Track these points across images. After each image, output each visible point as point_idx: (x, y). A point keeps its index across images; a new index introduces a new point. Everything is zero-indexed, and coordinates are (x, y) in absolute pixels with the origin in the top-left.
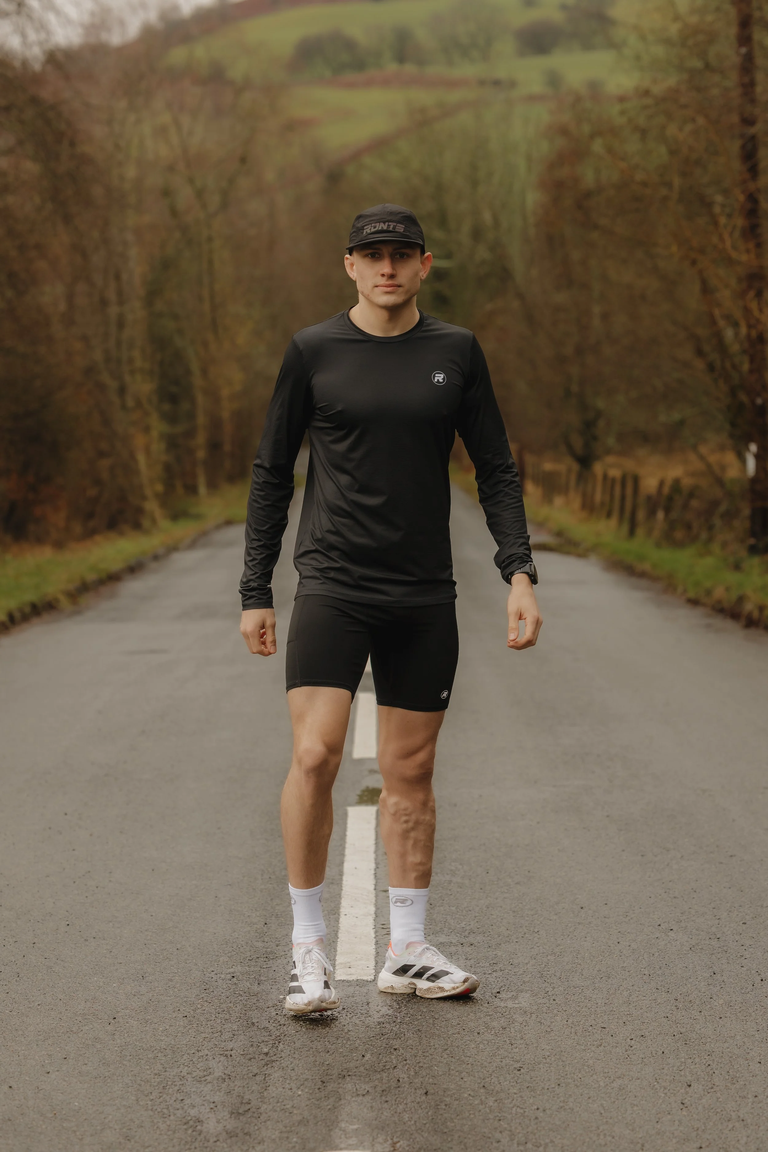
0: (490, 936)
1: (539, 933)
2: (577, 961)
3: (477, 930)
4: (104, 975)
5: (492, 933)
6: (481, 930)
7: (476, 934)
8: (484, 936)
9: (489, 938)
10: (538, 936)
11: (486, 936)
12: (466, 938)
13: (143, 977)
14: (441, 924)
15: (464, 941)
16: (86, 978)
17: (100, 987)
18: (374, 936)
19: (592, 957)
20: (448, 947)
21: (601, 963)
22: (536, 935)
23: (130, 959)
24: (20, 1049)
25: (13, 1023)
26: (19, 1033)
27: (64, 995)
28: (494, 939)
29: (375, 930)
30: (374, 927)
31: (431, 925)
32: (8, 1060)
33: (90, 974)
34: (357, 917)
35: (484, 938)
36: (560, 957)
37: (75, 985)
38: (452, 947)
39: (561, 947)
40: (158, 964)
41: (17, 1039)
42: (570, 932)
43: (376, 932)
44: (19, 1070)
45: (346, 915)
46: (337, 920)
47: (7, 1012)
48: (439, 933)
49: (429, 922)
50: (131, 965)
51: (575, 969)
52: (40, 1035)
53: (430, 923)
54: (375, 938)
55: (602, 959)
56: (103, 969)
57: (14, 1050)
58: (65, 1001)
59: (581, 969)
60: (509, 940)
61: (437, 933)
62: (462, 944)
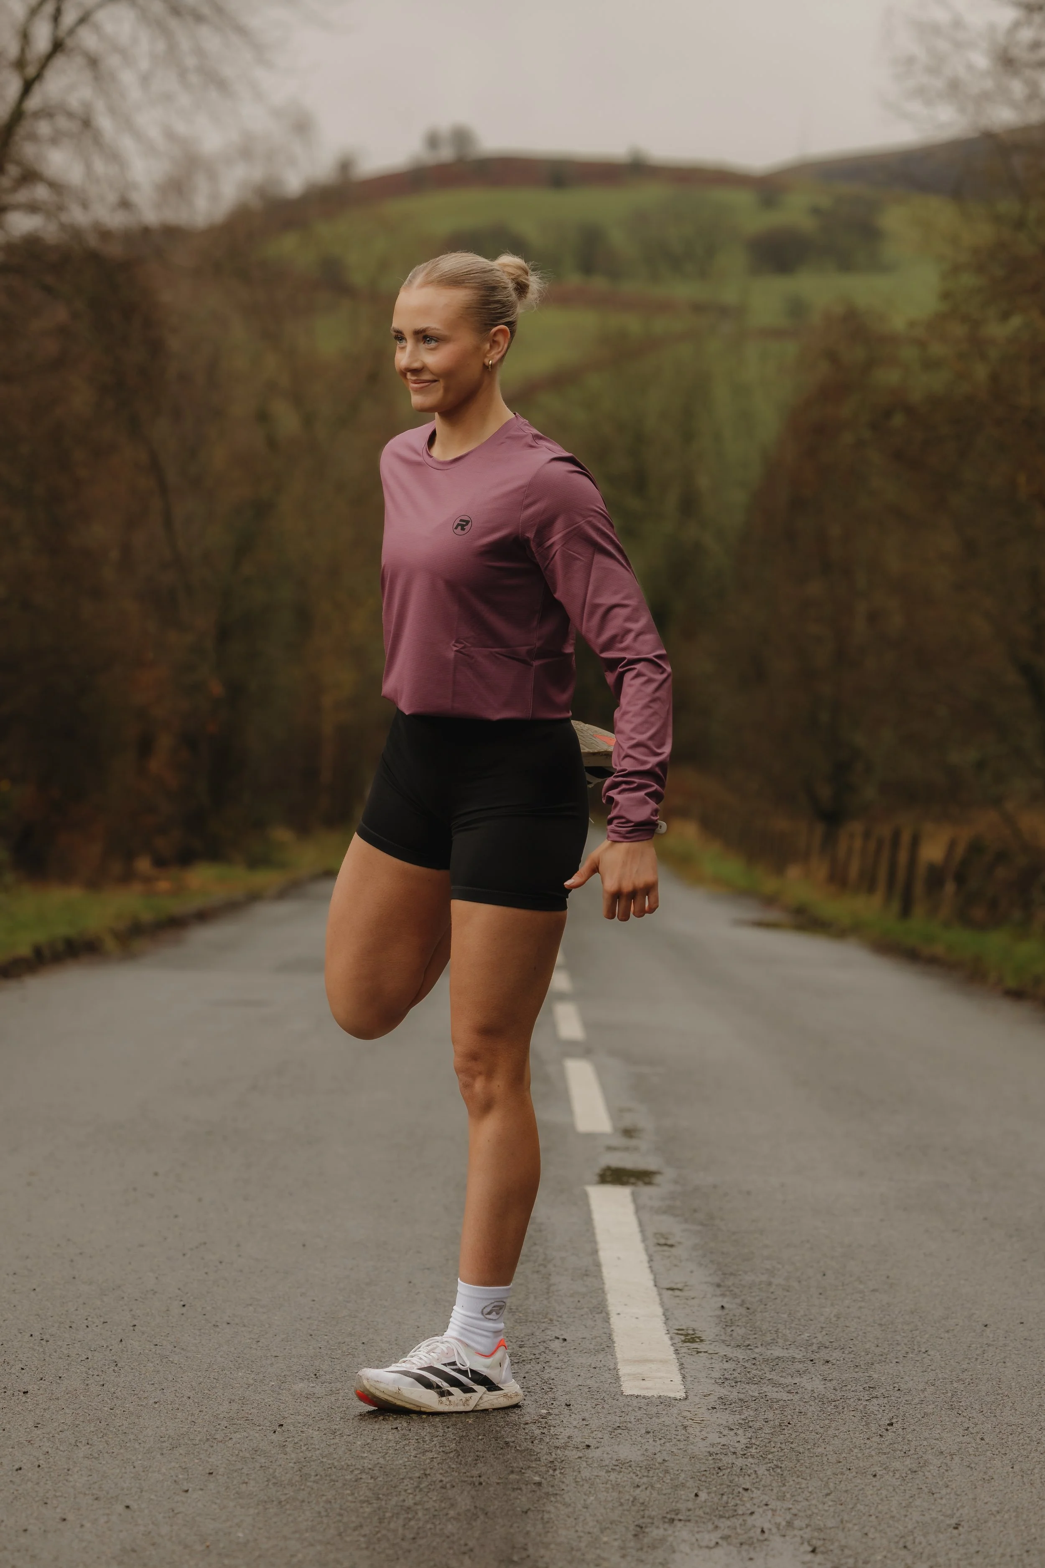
0: (853, 1353)
1: (929, 1354)
2: (1000, 1392)
3: (830, 1344)
4: (253, 1370)
5: (854, 1349)
6: (835, 1344)
7: (829, 1349)
8: (843, 1353)
9: (852, 1356)
10: (930, 1357)
11: (846, 1352)
12: (816, 1354)
13: (315, 1375)
14: (771, 1333)
15: (813, 1357)
16: (224, 1372)
17: (249, 1385)
18: (670, 1343)
19: (1023, 1388)
20: (790, 1363)
21: (1040, 1396)
22: (925, 1355)
23: (290, 1352)
24: (134, 1458)
25: (118, 1424)
26: (129, 1437)
27: (194, 1392)
28: (860, 1357)
29: (669, 1335)
30: (667, 1332)
31: (755, 1334)
32: (118, 1471)
33: (231, 1368)
34: (637, 1318)
35: (844, 1355)
36: (972, 1385)
37: (208, 1381)
38: (797, 1363)
39: (970, 1373)
40: (336, 1360)
41: (128, 1445)
42: (977, 1355)
43: (671, 1339)
44: (137, 1485)
45: (619, 1314)
46: (607, 1320)
47: (106, 1409)
48: (771, 1345)
49: (751, 1331)
50: (293, 1359)
51: (1002, 1401)
52: (164, 1442)
53: (753, 1332)
54: (672, 1345)
55: (1039, 1391)
56: (251, 1363)
57: (125, 1459)
58: (196, 1401)
59: (1010, 1402)
60: (884, 1359)
61: (769, 1344)
62: (812, 1361)
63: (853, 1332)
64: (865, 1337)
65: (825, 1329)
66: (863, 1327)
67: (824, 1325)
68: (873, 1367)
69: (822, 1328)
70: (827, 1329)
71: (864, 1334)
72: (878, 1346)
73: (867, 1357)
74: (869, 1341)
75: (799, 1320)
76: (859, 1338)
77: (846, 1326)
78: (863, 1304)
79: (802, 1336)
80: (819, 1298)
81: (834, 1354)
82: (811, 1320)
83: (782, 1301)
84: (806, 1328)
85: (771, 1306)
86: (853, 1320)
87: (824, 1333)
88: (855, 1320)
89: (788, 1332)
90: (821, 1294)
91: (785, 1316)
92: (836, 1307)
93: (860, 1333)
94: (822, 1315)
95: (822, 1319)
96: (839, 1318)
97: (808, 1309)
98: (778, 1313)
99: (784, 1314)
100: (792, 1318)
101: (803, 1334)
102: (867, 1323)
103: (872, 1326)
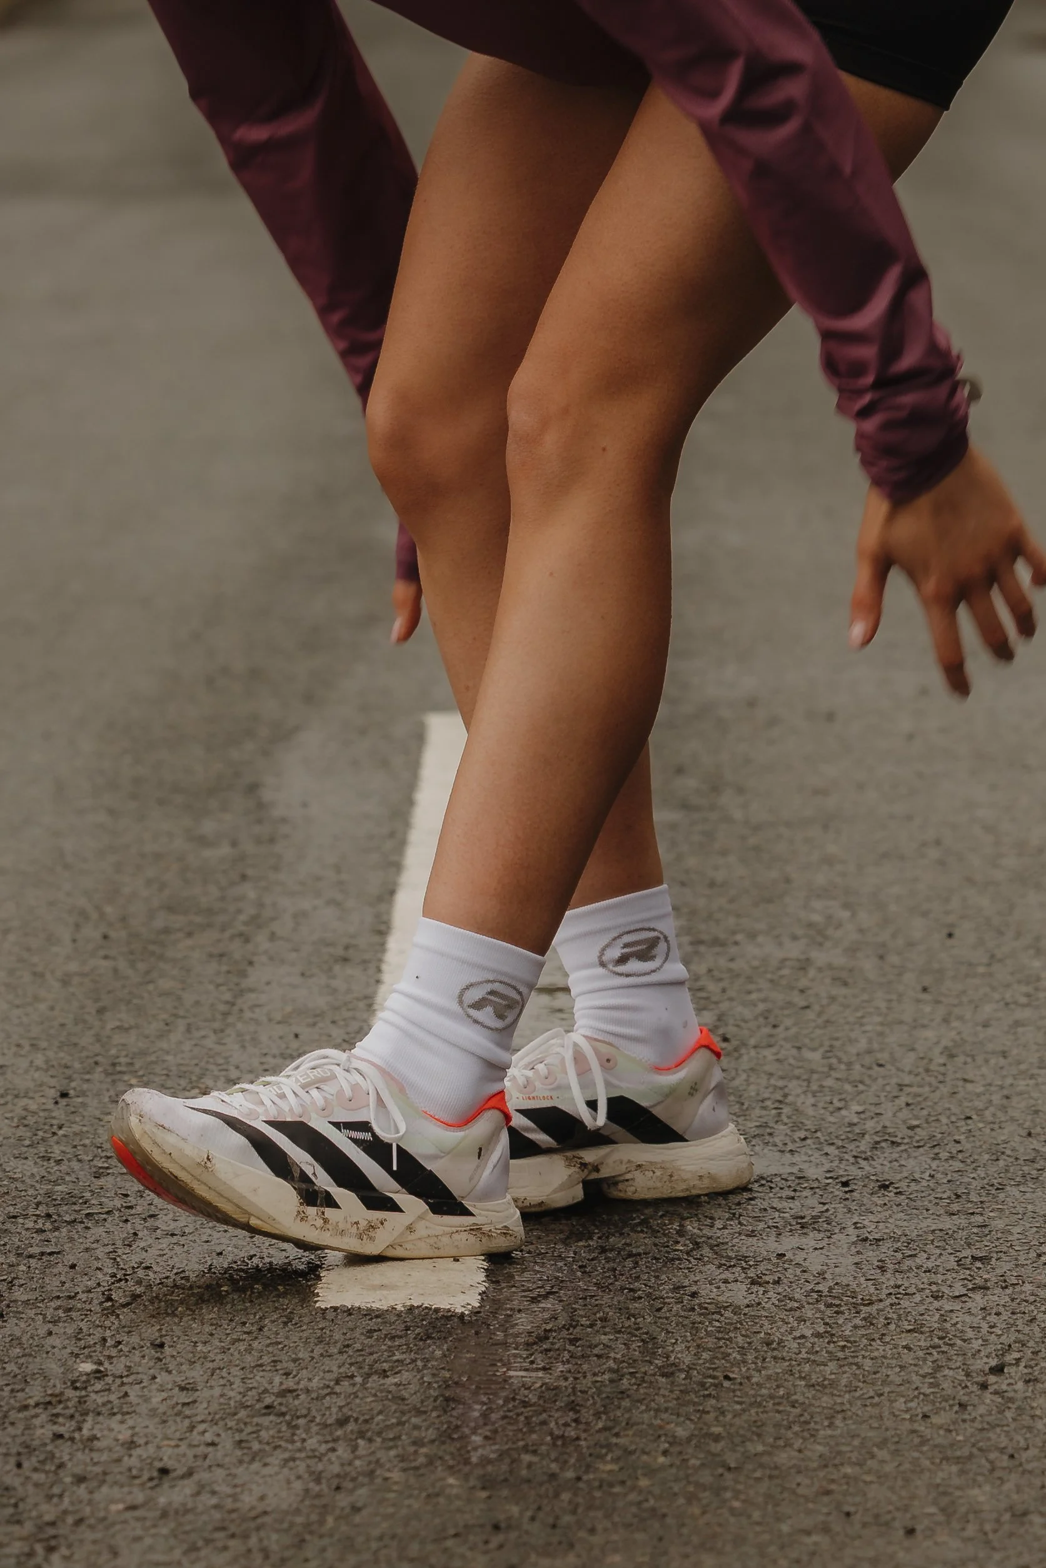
63: (978, 1095)
64: (1004, 1109)
65: (907, 1090)
66: (1009, 1081)
67: (907, 1080)
68: (1002, 1196)
69: (901, 1087)
70: (915, 1090)
71: (1005, 1101)
72: (1030, 1134)
73: (992, 1170)
74: (1013, 1120)
75: (849, 1065)
76: (987, 1113)
77: (965, 1080)
78: (1026, 1014)
79: (844, 1112)
80: (918, 1001)
81: (911, 1163)
82: (881, 1065)
83: (819, 1014)
84: (861, 1087)
85: (787, 1029)
86: (987, 1061)
87: (903, 1100)
88: (993, 1062)
89: (812, 1100)
90: (925, 990)
91: (816, 1056)
92: (955, 1024)
93: (996, 1099)
94: (913, 1050)
95: (908, 1061)
96: (952, 1056)
97: (881, 1034)
98: (799, 1048)
99: (814, 1050)
100: (834, 1061)
101: (846, 1107)
102: (1023, 1067)
103: (1032, 1077)
